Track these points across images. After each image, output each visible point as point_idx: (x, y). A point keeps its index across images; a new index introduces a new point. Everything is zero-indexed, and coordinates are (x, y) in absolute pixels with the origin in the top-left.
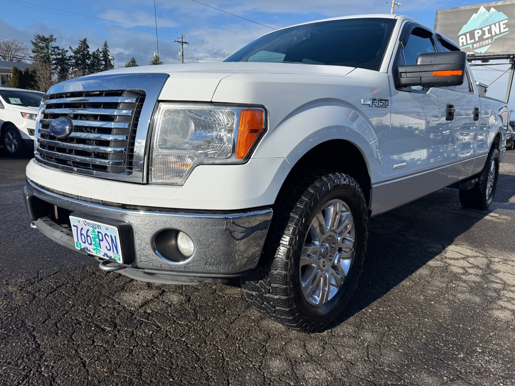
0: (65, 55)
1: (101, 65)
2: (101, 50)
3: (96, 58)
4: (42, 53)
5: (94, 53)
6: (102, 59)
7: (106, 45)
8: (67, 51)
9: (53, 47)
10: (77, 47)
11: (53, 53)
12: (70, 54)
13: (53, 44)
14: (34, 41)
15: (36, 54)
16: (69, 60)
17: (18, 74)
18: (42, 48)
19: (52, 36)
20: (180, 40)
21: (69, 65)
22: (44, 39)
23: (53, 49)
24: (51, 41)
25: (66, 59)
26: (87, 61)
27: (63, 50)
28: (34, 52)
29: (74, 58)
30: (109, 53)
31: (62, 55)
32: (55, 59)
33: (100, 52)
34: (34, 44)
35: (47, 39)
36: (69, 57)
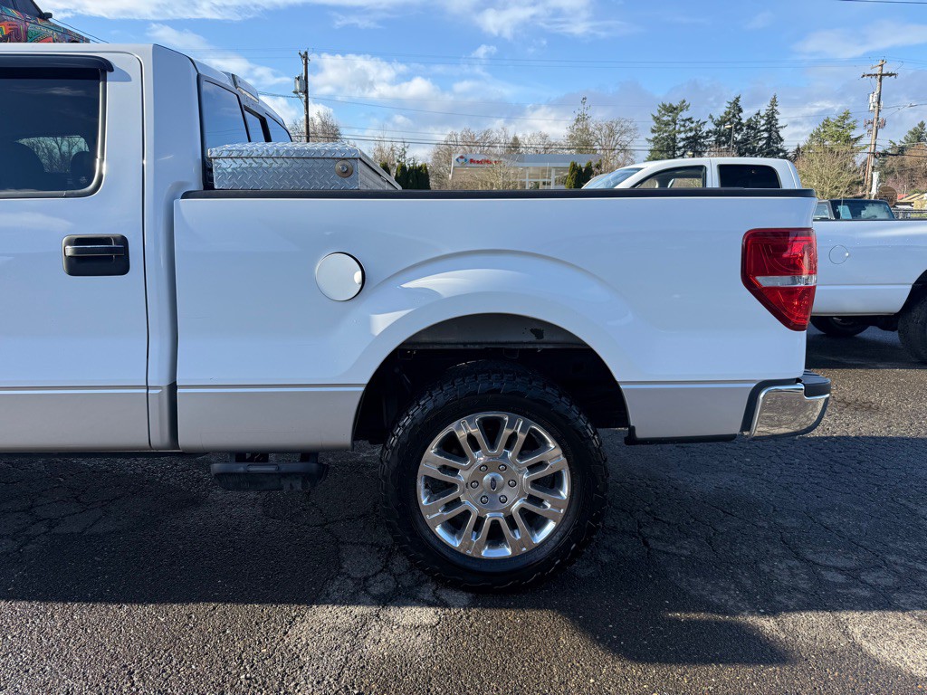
0: (700, 131)
1: (760, 139)
2: (762, 114)
3: (753, 128)
4: (666, 131)
5: (750, 120)
6: (763, 128)
7: (774, 103)
8: (704, 123)
9: (683, 120)
10: (723, 114)
11: (682, 129)
12: (710, 126)
13: (684, 115)
14: (656, 114)
15: (656, 135)
16: (707, 137)
17: (575, 173)
18: (667, 124)
19: (684, 101)
21: (705, 146)
22: (672, 110)
23: (682, 123)
24: (681, 110)
25: (701, 137)
26: (736, 135)
27: (698, 122)
28: (653, 131)
29: (715, 133)
30: (777, 116)
31: (696, 130)
32: (683, 140)
33: (762, 117)
34: (657, 119)
35: (675, 109)
36: (707, 133)
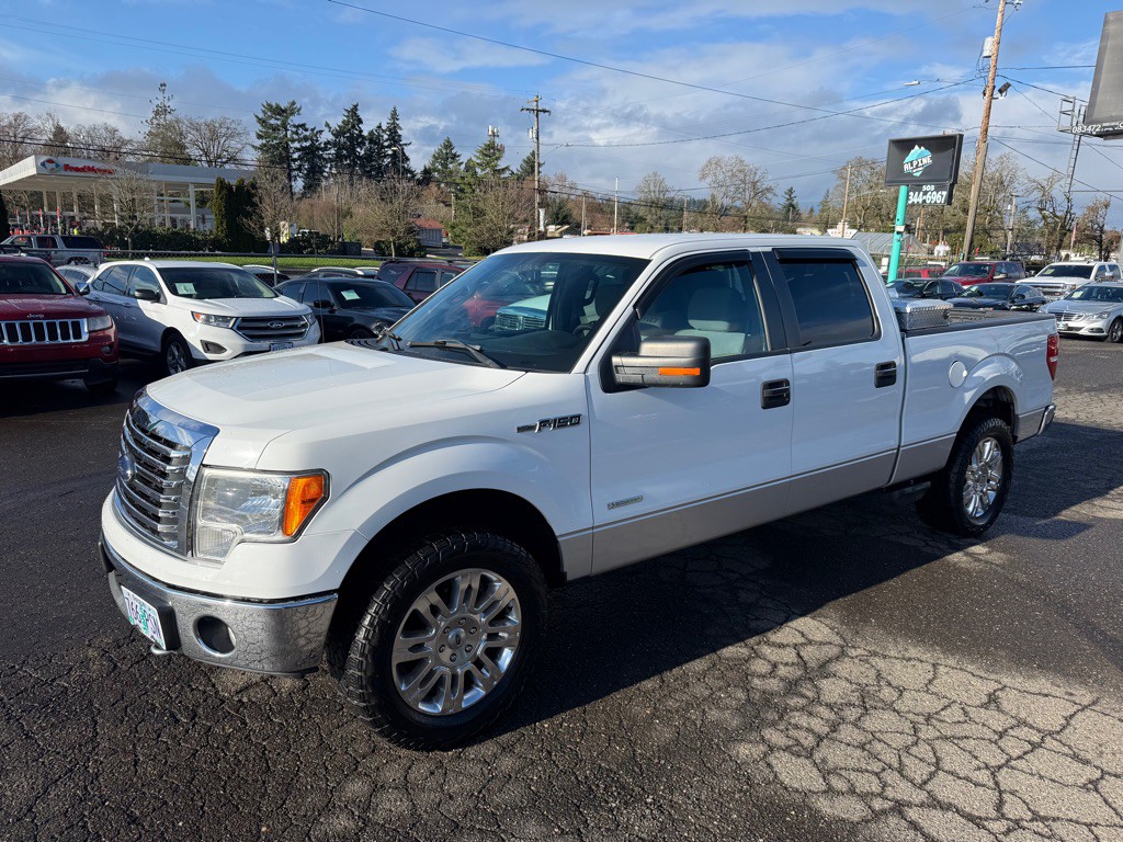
0: (317, 141)
1: (385, 157)
2: (384, 127)
3: (376, 143)
4: (276, 138)
5: (371, 133)
6: (386, 144)
7: (394, 116)
8: (321, 132)
9: (294, 126)
10: (340, 124)
11: (295, 137)
12: (327, 136)
13: (295, 120)
14: (261, 115)
15: (264, 141)
16: (325, 149)
17: (224, 192)
18: (275, 129)
19: (294, 103)
20: (534, 106)
21: (324, 159)
22: (278, 111)
23: (294, 129)
24: (292, 114)
25: (318, 149)
26: (358, 150)
27: (313, 130)
28: (259, 137)
29: (335, 144)
30: (400, 132)
31: (312, 140)
32: (298, 150)
33: (384, 131)
34: (262, 122)
35: (284, 111)
36: (325, 143)
